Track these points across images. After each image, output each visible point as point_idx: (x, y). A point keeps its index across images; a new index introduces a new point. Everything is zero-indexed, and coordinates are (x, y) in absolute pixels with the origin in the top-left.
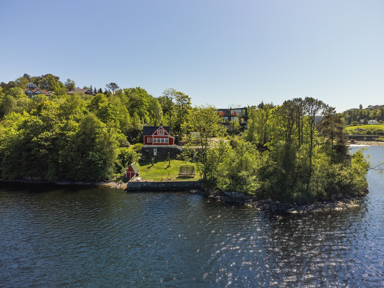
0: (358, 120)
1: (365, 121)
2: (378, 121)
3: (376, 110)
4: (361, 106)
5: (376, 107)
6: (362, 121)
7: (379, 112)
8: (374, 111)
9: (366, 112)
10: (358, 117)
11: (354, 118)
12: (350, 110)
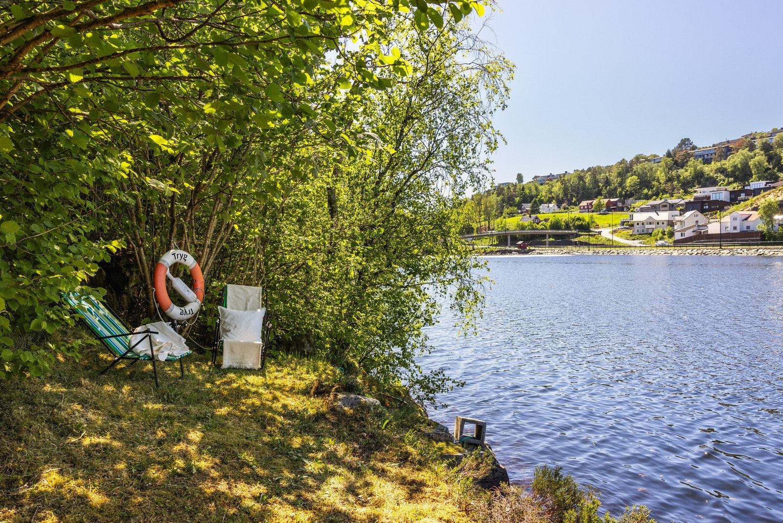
0: (519, 206)
1: (533, 207)
2: (559, 207)
3: (550, 183)
4: (520, 178)
5: (550, 178)
6: (528, 207)
7: (557, 188)
8: (547, 186)
9: (533, 189)
10: (517, 199)
11: (509, 201)
12: (499, 187)
